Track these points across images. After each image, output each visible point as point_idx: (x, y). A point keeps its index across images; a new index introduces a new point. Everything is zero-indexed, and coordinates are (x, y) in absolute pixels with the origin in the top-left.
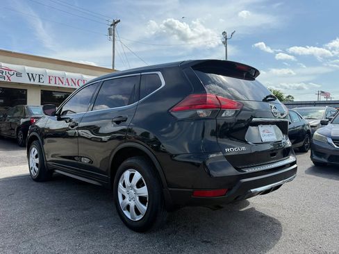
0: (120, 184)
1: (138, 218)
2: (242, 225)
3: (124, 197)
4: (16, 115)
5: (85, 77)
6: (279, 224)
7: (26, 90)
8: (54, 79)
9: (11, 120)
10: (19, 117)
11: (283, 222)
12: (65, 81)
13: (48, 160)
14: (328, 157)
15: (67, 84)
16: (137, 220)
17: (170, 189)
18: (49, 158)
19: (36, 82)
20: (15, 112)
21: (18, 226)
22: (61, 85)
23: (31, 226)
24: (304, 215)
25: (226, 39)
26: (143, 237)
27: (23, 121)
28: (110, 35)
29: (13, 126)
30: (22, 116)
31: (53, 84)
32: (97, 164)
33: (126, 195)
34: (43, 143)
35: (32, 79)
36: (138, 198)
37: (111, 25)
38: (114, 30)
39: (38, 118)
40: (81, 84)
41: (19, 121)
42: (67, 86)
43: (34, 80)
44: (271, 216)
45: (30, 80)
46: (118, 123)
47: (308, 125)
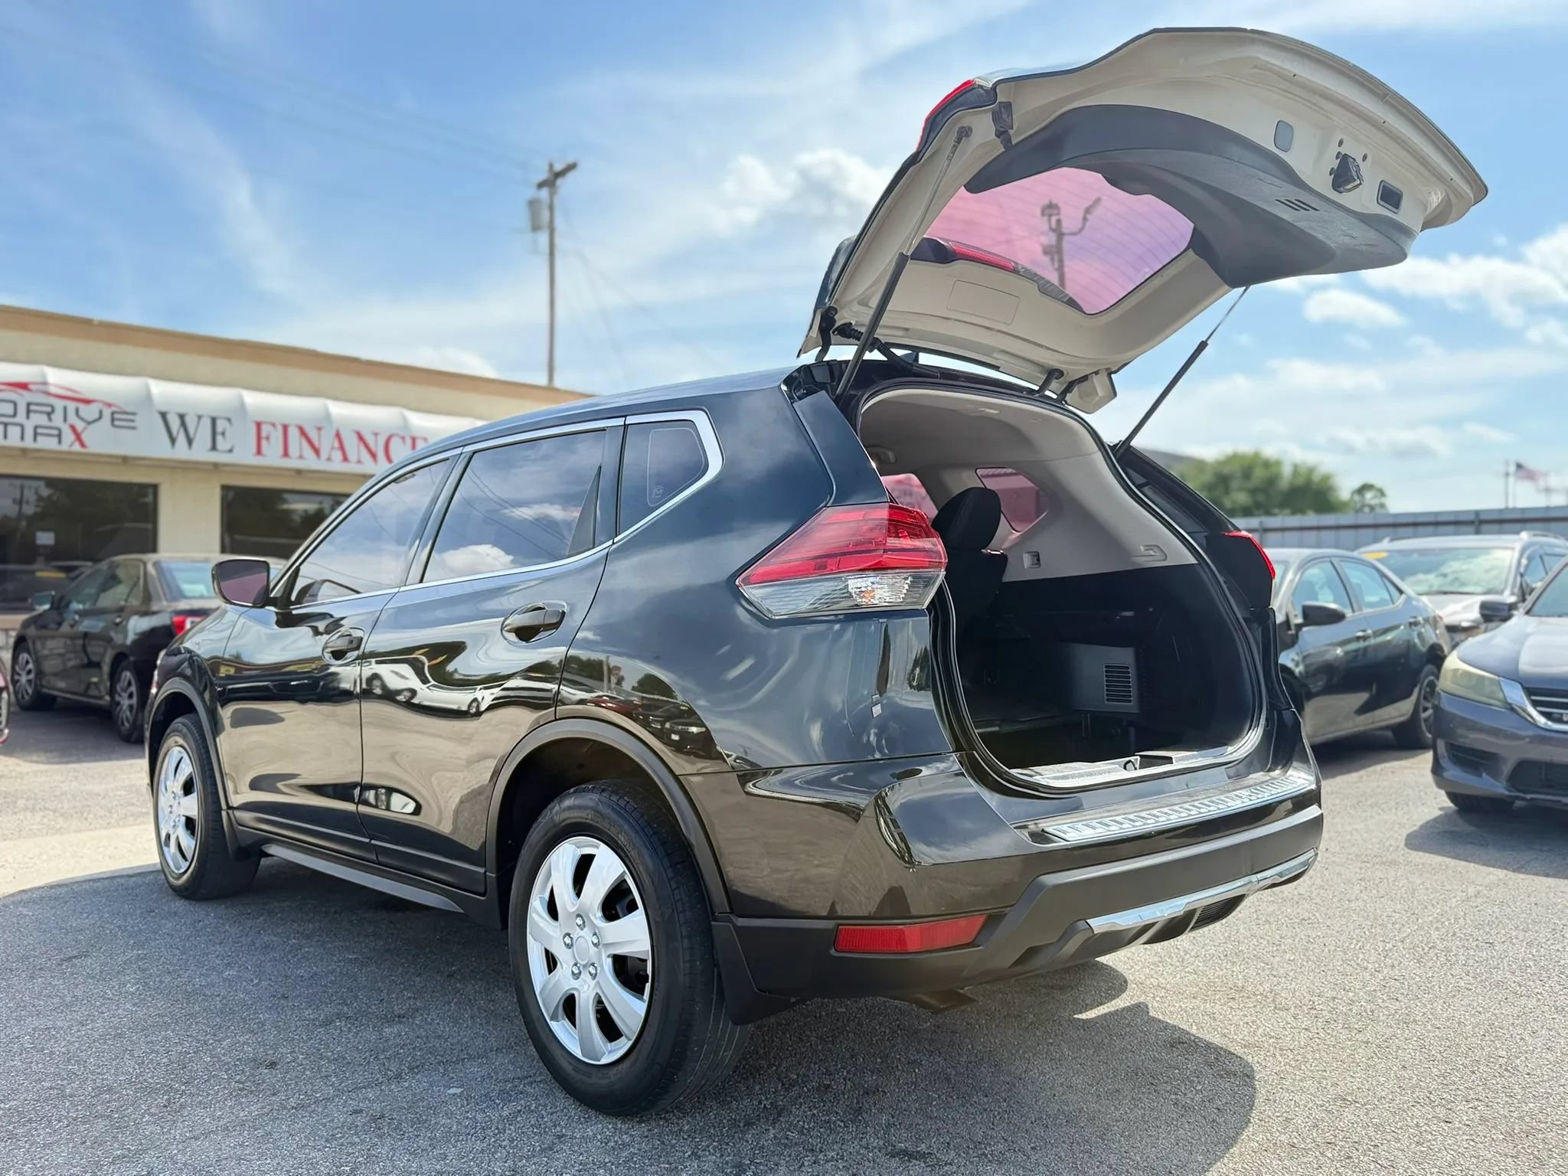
0: (537, 905)
1: (611, 1053)
2: (1077, 1081)
3: (552, 962)
4: (107, 600)
5: (420, 421)
6: (1247, 1076)
7: (155, 488)
8: (277, 436)
9: (87, 625)
10: (121, 610)
11: (1265, 1068)
12: (326, 443)
13: (236, 800)
14: (1507, 769)
15: (337, 455)
16: (605, 1060)
17: (742, 922)
18: (240, 794)
19: (201, 452)
20: (104, 588)
21: (99, 1091)
22: (311, 462)
23: (152, 1091)
24: (1368, 1035)
25: (1060, 235)
26: (632, 1136)
27: (137, 625)
28: (536, 228)
29: (94, 649)
30: (135, 602)
31: (272, 456)
32: (440, 820)
33: (559, 952)
34: (216, 727)
35: (181, 440)
36: (608, 964)
37: (541, 185)
38: (551, 208)
39: (202, 613)
40: (401, 452)
41: (121, 627)
42: (337, 465)
43: (190, 441)
44: (1216, 1040)
45: (173, 440)
46: (525, 634)
47: (1434, 621)
